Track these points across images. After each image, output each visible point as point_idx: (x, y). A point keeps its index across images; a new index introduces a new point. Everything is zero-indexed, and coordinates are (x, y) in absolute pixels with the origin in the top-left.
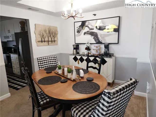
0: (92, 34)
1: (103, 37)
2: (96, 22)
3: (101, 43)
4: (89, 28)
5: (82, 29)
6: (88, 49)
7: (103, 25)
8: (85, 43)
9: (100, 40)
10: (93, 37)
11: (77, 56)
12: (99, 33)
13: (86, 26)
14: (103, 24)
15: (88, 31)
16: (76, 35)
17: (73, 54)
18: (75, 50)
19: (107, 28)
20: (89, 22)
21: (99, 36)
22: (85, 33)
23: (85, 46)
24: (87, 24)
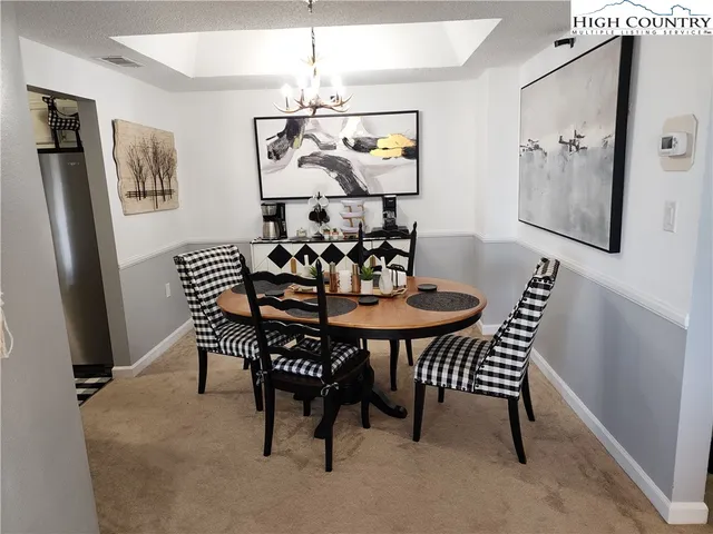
0: (331, 164)
1: (371, 175)
2: (345, 122)
3: (365, 194)
4: (318, 142)
5: (292, 146)
6: (319, 216)
7: (369, 136)
8: (308, 198)
9: (361, 185)
10: (334, 175)
11: (283, 245)
12: (357, 160)
13: (306, 136)
14: (369, 131)
15: (312, 155)
16: (267, 168)
17: (266, 240)
18: (271, 224)
19: (381, 144)
20: (317, 124)
21: (356, 172)
22: (302, 162)
23: (309, 207)
24: (308, 127)
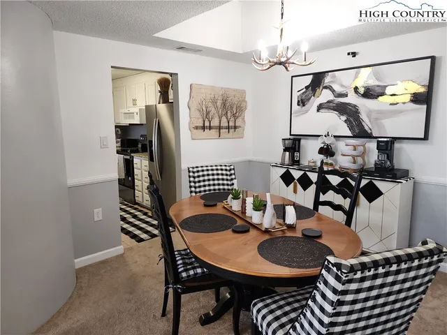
0: (342, 109)
1: (377, 119)
2: (357, 74)
3: (369, 136)
4: (333, 91)
5: (314, 95)
6: (327, 151)
7: (378, 83)
8: (319, 136)
9: (366, 128)
10: (344, 118)
11: (291, 171)
12: (364, 105)
13: (326, 87)
14: (378, 79)
15: (328, 102)
16: (295, 113)
17: (282, 165)
18: (287, 153)
19: (389, 91)
20: (334, 77)
21: (363, 116)
22: (320, 108)
23: (318, 144)
24: (327, 80)
